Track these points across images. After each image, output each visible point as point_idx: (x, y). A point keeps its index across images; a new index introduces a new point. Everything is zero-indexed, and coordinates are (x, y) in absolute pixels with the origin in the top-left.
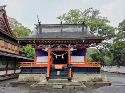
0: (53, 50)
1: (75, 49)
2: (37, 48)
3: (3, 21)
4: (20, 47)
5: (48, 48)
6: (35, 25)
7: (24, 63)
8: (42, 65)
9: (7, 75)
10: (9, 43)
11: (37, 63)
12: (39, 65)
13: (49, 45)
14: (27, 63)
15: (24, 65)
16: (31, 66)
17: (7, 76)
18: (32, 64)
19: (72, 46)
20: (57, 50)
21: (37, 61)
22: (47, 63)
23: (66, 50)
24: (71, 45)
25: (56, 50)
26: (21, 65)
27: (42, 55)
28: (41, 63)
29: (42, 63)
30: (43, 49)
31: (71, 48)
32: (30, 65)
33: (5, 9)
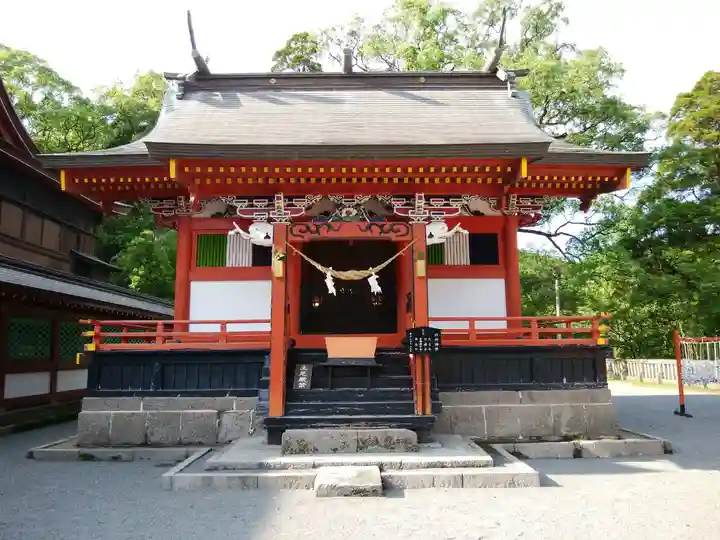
0: (307, 237)
1: (457, 228)
4: (78, 231)
5: (270, 220)
7: (104, 328)
10: (5, 204)
11: (193, 329)
12: (213, 338)
13: (280, 203)
14: (130, 328)
15: (106, 340)
16: (159, 346)
18: (160, 332)
19: (438, 204)
20: (333, 235)
21: (193, 316)
22: (267, 327)
23: (393, 237)
24: (427, 198)
25: (325, 234)
26: (90, 339)
28: (224, 324)
29: (230, 328)
31: (429, 219)
32: (149, 340)
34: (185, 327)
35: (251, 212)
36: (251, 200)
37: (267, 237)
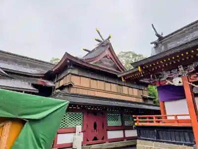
2: (159, 83)
3: (111, 58)
4: (142, 90)
5: (180, 76)
6: (152, 43)
7: (139, 118)
8: (178, 121)
9: (124, 138)
10: (123, 87)
11: (169, 118)
12: (173, 121)
13: (181, 69)
15: (140, 122)
16: (155, 124)
17: (125, 141)
18: (154, 119)
21: (168, 113)
22: (188, 118)
26: (136, 122)
27: (177, 97)
28: (176, 116)
29: (179, 118)
30: (168, 82)
32: (152, 122)
33: (110, 42)
34: (166, 117)
35: (172, 75)
36: (171, 71)
37: (180, 82)
